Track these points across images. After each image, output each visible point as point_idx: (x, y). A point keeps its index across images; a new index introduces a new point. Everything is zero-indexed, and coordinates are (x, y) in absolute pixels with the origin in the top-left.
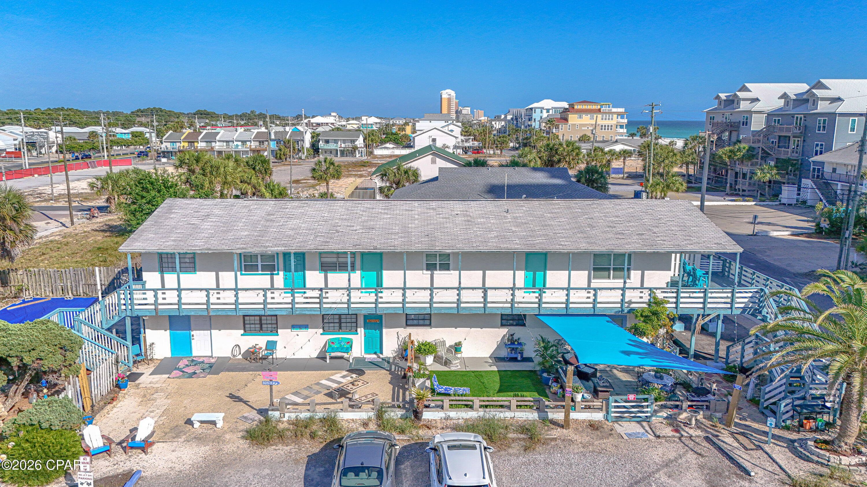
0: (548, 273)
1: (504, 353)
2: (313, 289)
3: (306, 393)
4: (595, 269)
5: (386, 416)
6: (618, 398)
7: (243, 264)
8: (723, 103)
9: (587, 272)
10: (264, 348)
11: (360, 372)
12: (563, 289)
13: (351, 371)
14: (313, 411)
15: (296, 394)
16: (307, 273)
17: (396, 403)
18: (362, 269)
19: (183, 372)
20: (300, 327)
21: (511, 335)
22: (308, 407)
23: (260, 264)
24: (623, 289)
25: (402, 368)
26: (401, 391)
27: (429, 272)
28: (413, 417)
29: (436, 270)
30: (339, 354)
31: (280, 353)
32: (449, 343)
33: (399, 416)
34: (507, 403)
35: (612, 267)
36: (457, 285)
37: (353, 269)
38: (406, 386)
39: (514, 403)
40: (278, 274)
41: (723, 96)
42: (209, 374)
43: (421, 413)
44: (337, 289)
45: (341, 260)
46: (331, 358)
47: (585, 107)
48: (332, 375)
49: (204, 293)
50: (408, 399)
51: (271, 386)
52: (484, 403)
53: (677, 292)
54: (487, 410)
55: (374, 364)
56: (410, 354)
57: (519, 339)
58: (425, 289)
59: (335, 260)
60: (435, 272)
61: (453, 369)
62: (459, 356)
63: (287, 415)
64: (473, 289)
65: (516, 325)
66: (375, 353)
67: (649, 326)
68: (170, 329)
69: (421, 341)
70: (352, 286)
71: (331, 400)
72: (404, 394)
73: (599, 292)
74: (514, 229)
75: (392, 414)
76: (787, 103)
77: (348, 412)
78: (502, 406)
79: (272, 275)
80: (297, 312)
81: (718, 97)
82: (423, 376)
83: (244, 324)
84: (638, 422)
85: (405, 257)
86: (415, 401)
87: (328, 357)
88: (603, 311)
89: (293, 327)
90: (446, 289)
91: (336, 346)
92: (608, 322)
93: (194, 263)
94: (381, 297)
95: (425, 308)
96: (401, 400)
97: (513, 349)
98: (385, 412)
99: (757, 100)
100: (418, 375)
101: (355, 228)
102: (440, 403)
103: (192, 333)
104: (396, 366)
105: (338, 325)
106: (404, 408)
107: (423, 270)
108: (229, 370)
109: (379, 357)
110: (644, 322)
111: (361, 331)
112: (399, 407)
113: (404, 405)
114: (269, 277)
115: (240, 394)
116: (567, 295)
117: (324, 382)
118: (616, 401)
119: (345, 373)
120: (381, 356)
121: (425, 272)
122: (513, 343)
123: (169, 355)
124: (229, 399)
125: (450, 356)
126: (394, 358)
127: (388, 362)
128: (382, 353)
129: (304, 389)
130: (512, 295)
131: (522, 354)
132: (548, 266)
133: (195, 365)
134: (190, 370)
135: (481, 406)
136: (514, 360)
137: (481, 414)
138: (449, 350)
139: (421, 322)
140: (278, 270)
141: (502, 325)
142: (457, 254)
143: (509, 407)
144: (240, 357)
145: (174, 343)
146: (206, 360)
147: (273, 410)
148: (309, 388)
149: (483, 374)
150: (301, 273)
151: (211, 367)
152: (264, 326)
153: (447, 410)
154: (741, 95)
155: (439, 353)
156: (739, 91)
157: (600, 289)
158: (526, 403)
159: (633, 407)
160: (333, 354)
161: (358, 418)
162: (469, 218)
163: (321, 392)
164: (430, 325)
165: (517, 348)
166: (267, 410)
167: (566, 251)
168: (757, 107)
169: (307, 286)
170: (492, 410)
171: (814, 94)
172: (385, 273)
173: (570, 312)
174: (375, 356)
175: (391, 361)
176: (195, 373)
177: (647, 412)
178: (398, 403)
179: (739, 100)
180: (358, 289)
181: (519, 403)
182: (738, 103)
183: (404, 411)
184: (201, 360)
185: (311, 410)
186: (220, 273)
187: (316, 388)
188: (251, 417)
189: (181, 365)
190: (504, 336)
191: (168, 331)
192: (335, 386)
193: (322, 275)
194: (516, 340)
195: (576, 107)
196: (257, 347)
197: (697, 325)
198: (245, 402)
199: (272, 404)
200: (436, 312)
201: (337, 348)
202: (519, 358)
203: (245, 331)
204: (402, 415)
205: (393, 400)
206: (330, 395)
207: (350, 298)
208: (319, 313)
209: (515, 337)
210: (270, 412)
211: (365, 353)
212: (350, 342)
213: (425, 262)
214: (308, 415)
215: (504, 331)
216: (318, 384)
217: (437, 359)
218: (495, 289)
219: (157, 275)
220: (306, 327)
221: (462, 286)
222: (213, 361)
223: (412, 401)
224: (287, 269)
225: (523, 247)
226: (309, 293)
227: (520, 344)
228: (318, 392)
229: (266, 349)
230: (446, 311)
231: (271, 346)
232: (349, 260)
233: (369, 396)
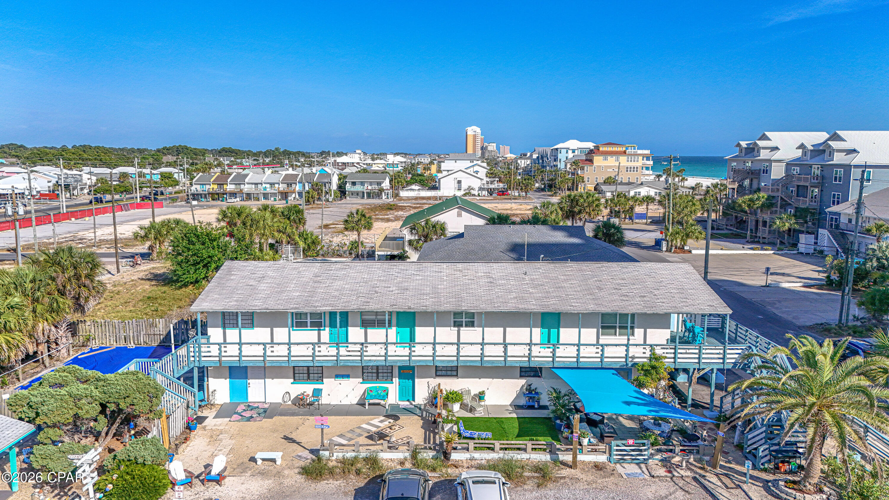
0: (562, 330)
1: (523, 401)
2: (355, 344)
3: (349, 435)
4: (603, 327)
5: (420, 456)
6: (619, 442)
7: (295, 321)
8: (744, 151)
9: (595, 330)
10: (311, 395)
11: (396, 418)
12: (574, 345)
13: (388, 416)
14: (358, 452)
15: (341, 436)
16: (350, 329)
17: (428, 445)
18: (398, 326)
19: (242, 416)
20: (343, 376)
21: (529, 385)
22: (353, 448)
23: (309, 320)
24: (627, 345)
25: (432, 414)
26: (432, 434)
27: (456, 329)
28: (442, 458)
29: (462, 326)
30: (377, 401)
31: (325, 400)
32: (474, 391)
33: (431, 456)
34: (524, 446)
35: (618, 325)
36: (481, 341)
37: (390, 326)
38: (436, 431)
39: (530, 446)
40: (324, 330)
41: (744, 144)
42: (264, 417)
43: (450, 454)
44: (376, 344)
45: (379, 317)
46: (370, 404)
47: (610, 149)
48: (371, 420)
49: (262, 347)
50: (438, 442)
51: (322, 429)
52: (504, 446)
53: (675, 349)
54: (507, 452)
55: (407, 410)
56: (440, 401)
57: (536, 389)
58: (452, 344)
59: (373, 317)
60: (461, 329)
61: (477, 415)
62: (482, 403)
63: (335, 454)
64: (495, 344)
65: (533, 376)
66: (408, 400)
67: (649, 379)
68: (230, 378)
69: (448, 389)
70: (389, 341)
71: (371, 442)
72: (434, 438)
73: (605, 348)
74: (531, 290)
75: (425, 455)
76: (805, 154)
77: (387, 452)
78: (519, 449)
79: (319, 330)
80: (341, 364)
81: (739, 145)
82: (451, 421)
83: (294, 373)
84: (638, 464)
85: (435, 316)
86: (445, 443)
87: (367, 404)
88: (610, 365)
89: (337, 376)
90: (472, 344)
91: (374, 393)
92: (613, 374)
93: (252, 320)
94: (414, 351)
95: (452, 361)
96: (432, 443)
97: (531, 398)
98: (419, 453)
99: (777, 148)
100: (447, 421)
101: (391, 289)
102: (466, 446)
103: (249, 381)
104: (427, 412)
105: (375, 375)
106: (435, 449)
107: (450, 327)
108: (281, 414)
109: (411, 404)
110: (645, 375)
111: (396, 380)
112: (430, 448)
113: (434, 447)
114: (317, 332)
115: (293, 436)
116: (578, 350)
117: (364, 426)
118: (618, 446)
119: (382, 418)
120: (414, 403)
121: (452, 328)
122: (530, 392)
123: (228, 401)
124: (284, 440)
125: (474, 404)
126: (425, 405)
127: (420, 409)
128: (414, 400)
129: (348, 432)
130: (529, 350)
131: (538, 402)
132: (561, 325)
133: (251, 410)
134: (248, 414)
135: (501, 449)
136: (532, 407)
137: (501, 455)
138: (473, 398)
139: (449, 373)
140: (325, 326)
141: (521, 376)
142: (481, 313)
143: (525, 450)
144: (290, 403)
145: (233, 390)
146: (261, 406)
147: (323, 450)
148: (352, 431)
149: (504, 420)
150: (344, 329)
151: (265, 412)
152: (311, 375)
153: (472, 452)
154: (761, 143)
155: (465, 401)
156: (759, 139)
157: (607, 345)
158: (540, 447)
159: (633, 450)
160: (371, 401)
161: (395, 458)
162: (492, 280)
163: (362, 435)
164: (456, 376)
165: (534, 397)
166: (319, 450)
167: (576, 312)
168: (777, 155)
169: (350, 341)
170: (510, 452)
171: (830, 146)
172: (418, 329)
173: (580, 365)
174: (408, 403)
175: (422, 407)
176: (252, 417)
177: (644, 455)
178: (430, 445)
179: (759, 149)
180: (394, 344)
181: (534, 447)
182: (758, 151)
183: (435, 453)
184: (256, 405)
185: (356, 450)
186: (274, 329)
187: (358, 431)
188: (304, 456)
189: (239, 409)
190: (523, 386)
191: (228, 380)
192: (374, 429)
193: (363, 330)
194: (533, 390)
195: (601, 149)
196: (305, 394)
197: (693, 378)
198: (298, 443)
199: (323, 445)
200: (462, 364)
201: (375, 396)
202: (536, 406)
203: (295, 380)
204: (433, 456)
205: (425, 443)
206: (370, 437)
207: (387, 351)
208: (360, 364)
209: (533, 387)
210: (321, 452)
211: (400, 400)
212: (386, 390)
213: (452, 320)
214: (353, 454)
215: (522, 382)
216: (359, 428)
217: (463, 406)
218: (515, 344)
219: (220, 330)
220: (348, 376)
221: (485, 341)
222: (266, 406)
223: (441, 444)
224: (332, 325)
225: (539, 307)
226: (351, 347)
227: (537, 393)
228: (360, 435)
229: (313, 396)
230: (472, 364)
231: (317, 393)
232: (387, 317)
233: (404, 439)
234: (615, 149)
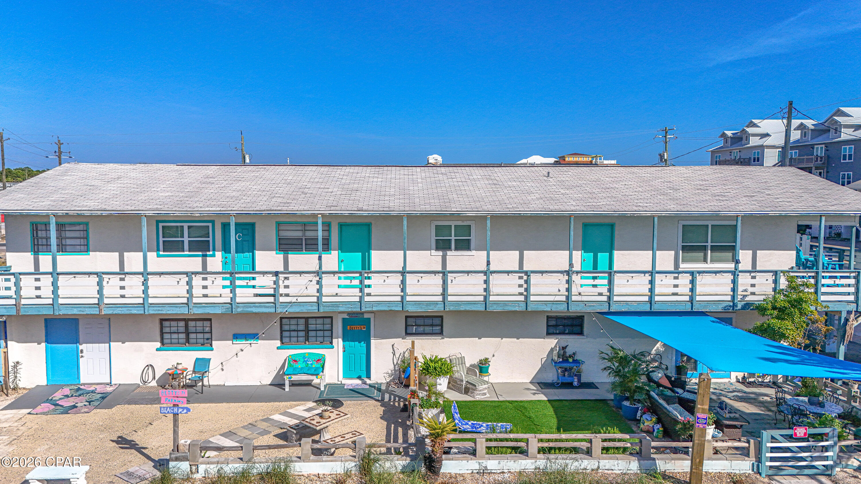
0: (616, 253)
1: (551, 376)
2: (264, 273)
3: (245, 433)
4: (685, 249)
5: (376, 469)
6: (776, 433)
7: (161, 239)
8: (729, 140)
9: (673, 253)
10: (191, 368)
11: (337, 404)
12: (644, 272)
13: (322, 401)
14: (249, 461)
15: (228, 435)
16: (257, 253)
17: (392, 445)
18: (342, 248)
19: (57, 405)
20: (246, 336)
21: (564, 348)
22: (240, 454)
23: (186, 239)
24: (735, 273)
25: (400, 398)
26: (400, 430)
27: (440, 253)
28: (423, 470)
29: (450, 249)
30: (304, 378)
31: (214, 377)
32: (471, 360)
33: (400, 468)
34: (584, 445)
35: (709, 244)
36: (484, 268)
37: (327, 247)
38: (408, 423)
39: (598, 445)
40: (213, 256)
41: (729, 133)
42: (96, 407)
43: (440, 461)
44: (301, 273)
45: (309, 234)
46: (293, 384)
47: (576, 159)
48: (291, 407)
49: (94, 279)
50: (412, 440)
51: (176, 415)
52: (546, 445)
53: (816, 278)
54: (552, 456)
55: (355, 392)
56: (414, 375)
57: (574, 354)
58: (435, 273)
59: (299, 234)
60: (449, 253)
61: (478, 398)
62: (486, 379)
63: (202, 468)
64: (508, 272)
65: (569, 334)
66: (359, 378)
67: (788, 323)
68: (47, 341)
69: (428, 357)
70: (324, 269)
71: (282, 442)
72: (405, 435)
73: (699, 278)
74: (562, 191)
75: (388, 464)
76: (804, 135)
77: (309, 461)
78: (575, 450)
79: (205, 256)
80: (239, 310)
81: (724, 135)
82: (436, 405)
83: (162, 333)
84: (812, 477)
85: (405, 222)
86: (428, 441)
87: (287, 383)
88: (705, 307)
89: (236, 337)
90: (468, 272)
91: (300, 365)
92: (713, 322)
93: (86, 238)
94: (369, 295)
95: (436, 303)
96: (400, 440)
97: (566, 370)
98: (376, 461)
99: (767, 135)
100: (426, 404)
101: (330, 190)
102: (469, 445)
103: (81, 347)
104: (390, 394)
105: (302, 334)
106: (407, 454)
107: (430, 250)
108: (129, 403)
109: (365, 383)
110: (778, 318)
111: (339, 343)
112: (398, 452)
113: (406, 450)
114: (200, 259)
115: (138, 438)
116: (651, 282)
117: (277, 417)
118: (773, 439)
119: (311, 404)
120: (368, 381)
121: (434, 252)
122: (565, 360)
123: (43, 382)
124: (114, 444)
125: (472, 379)
126: (388, 384)
127: (379, 390)
128: (369, 377)
129: (243, 427)
130: (568, 282)
131: (579, 377)
132: (616, 244)
133: (80, 395)
134: (67, 403)
135: (542, 450)
136: (569, 385)
137: (541, 462)
138: (470, 370)
139: (428, 329)
140: (214, 250)
141: (549, 334)
142: (483, 218)
143: (589, 452)
144: (154, 384)
145: (52, 363)
146: (99, 389)
147: (177, 459)
148: (252, 426)
149: (526, 405)
150: (248, 255)
151: (103, 398)
152: (192, 336)
153: (482, 458)
154: (750, 130)
155: (456, 375)
156: (748, 127)
157: (699, 272)
158: (618, 444)
159: (802, 449)
160: (294, 378)
161: (327, 472)
163: (270, 432)
164: (441, 333)
165: (571, 369)
166: (168, 461)
167: (649, 214)
168: (768, 141)
169: (257, 269)
170: (560, 456)
171: (836, 122)
172: (375, 254)
173: (656, 308)
174: (359, 382)
175: (383, 388)
176: (74, 407)
177: (826, 458)
178: (396, 445)
179: (748, 136)
180: (334, 273)
181: (606, 444)
182: (747, 139)
183: (408, 460)
184: (92, 388)
185: (246, 459)
186: (125, 254)
187: (264, 425)
188: (141, 473)
189: (58, 395)
190: (552, 350)
191: (43, 345)
192: (294, 422)
193: (281, 256)
194: (570, 356)
195: (567, 159)
196: (180, 367)
197: (848, 328)
198: (140, 450)
199: (177, 448)
200: (452, 308)
201: (302, 368)
202: (575, 383)
203: (163, 344)
204: (404, 467)
205: (388, 441)
206: (283, 436)
207: (321, 287)
208: (272, 310)
209: (569, 351)
210: (172, 464)
211: (345, 377)
212: (321, 360)
213: (434, 238)
214: (239, 466)
215: (552, 342)
216: (267, 420)
217: (453, 385)
218: (542, 272)
219: (29, 256)
220: (254, 336)
221: (492, 268)
222: (109, 389)
223: (420, 442)
224: (226, 249)
225: (583, 208)
226: (260, 280)
227: (576, 361)
228: (265, 432)
229: (194, 372)
230: (468, 308)
231: (202, 366)
232: (320, 234)
233: (347, 436)
234: (580, 159)
